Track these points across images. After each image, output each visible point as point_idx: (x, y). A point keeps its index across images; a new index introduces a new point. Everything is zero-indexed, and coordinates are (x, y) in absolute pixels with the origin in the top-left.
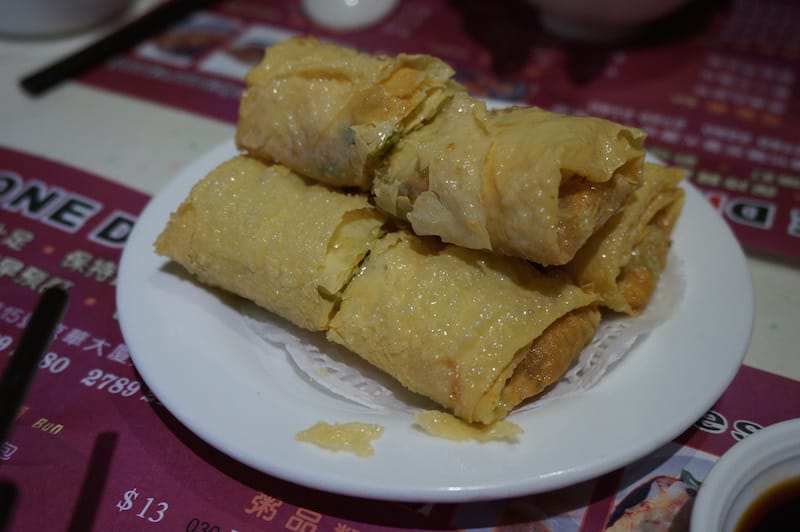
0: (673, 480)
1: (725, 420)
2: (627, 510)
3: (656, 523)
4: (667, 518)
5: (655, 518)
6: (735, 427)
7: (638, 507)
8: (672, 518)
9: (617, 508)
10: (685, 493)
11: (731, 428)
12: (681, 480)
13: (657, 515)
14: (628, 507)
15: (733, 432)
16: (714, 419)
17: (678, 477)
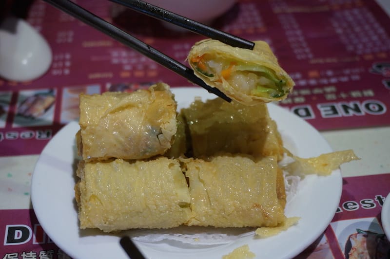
0: (356, 234)
1: (356, 203)
2: (349, 253)
3: (362, 253)
4: (365, 250)
5: (360, 252)
6: (362, 204)
7: (352, 251)
8: (366, 248)
9: (345, 254)
10: (363, 237)
11: (360, 205)
12: (358, 233)
13: (361, 250)
14: (349, 252)
15: (362, 206)
16: (352, 204)
17: (357, 232)
